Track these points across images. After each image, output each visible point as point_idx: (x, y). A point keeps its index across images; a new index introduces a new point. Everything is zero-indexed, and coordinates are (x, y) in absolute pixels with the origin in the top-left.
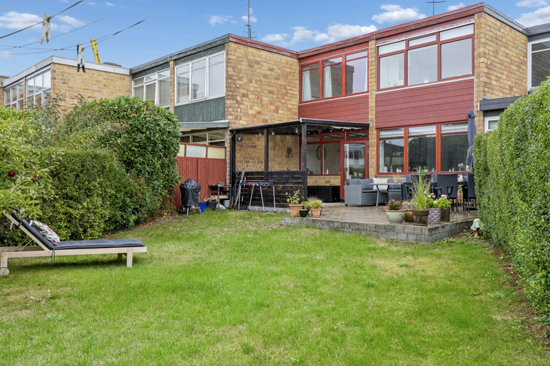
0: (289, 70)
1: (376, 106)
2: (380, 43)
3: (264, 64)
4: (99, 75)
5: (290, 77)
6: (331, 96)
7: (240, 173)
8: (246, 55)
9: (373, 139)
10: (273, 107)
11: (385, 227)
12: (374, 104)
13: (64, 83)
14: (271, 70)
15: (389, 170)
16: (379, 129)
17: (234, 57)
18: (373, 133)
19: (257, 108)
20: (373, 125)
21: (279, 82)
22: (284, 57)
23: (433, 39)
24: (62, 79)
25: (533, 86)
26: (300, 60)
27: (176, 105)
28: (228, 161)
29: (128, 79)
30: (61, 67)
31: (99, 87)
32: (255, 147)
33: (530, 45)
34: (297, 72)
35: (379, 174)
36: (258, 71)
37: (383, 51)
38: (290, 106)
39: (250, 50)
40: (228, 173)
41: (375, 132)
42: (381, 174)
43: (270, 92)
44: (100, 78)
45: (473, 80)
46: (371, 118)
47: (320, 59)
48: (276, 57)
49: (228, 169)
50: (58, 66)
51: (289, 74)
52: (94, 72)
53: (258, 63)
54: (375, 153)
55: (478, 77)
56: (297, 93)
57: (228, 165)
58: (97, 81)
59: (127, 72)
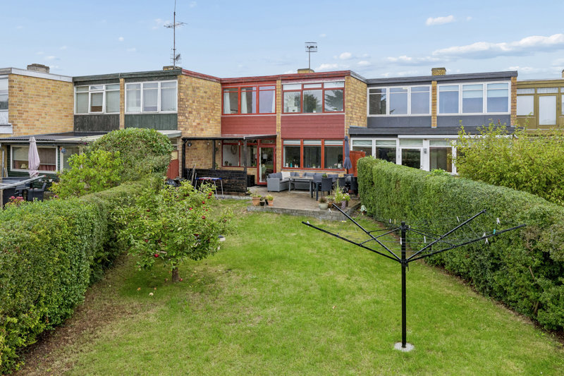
0: (215, 92)
1: (282, 124)
2: (284, 83)
3: (201, 88)
4: (49, 83)
5: (216, 97)
6: (246, 113)
7: (191, 170)
8: (191, 84)
9: (279, 146)
10: (206, 119)
11: (319, 212)
12: (280, 122)
13: (20, 91)
14: (205, 92)
15: (289, 166)
16: (283, 139)
17: (184, 86)
18: (279, 141)
19: (197, 121)
20: (279, 136)
21: (210, 101)
22: (213, 83)
23: (320, 86)
24: (19, 88)
25: (370, 114)
26: (222, 84)
27: (126, 113)
28: (180, 161)
29: (72, 85)
30: (19, 77)
31: (49, 94)
32: (196, 149)
33: (368, 89)
34: (220, 92)
35: (283, 168)
36: (198, 94)
37: (286, 88)
38: (216, 117)
39: (194, 79)
40: (180, 169)
41: (281, 141)
42: (285, 168)
43: (205, 109)
44: (49, 86)
45: (344, 115)
46: (278, 131)
47: (240, 86)
48: (208, 83)
49: (180, 167)
50: (16, 77)
51: (216, 94)
52: (44, 80)
53: (198, 88)
54: (281, 154)
55: (347, 113)
56: (220, 108)
57: (180, 164)
58: (47, 88)
59: (71, 80)
